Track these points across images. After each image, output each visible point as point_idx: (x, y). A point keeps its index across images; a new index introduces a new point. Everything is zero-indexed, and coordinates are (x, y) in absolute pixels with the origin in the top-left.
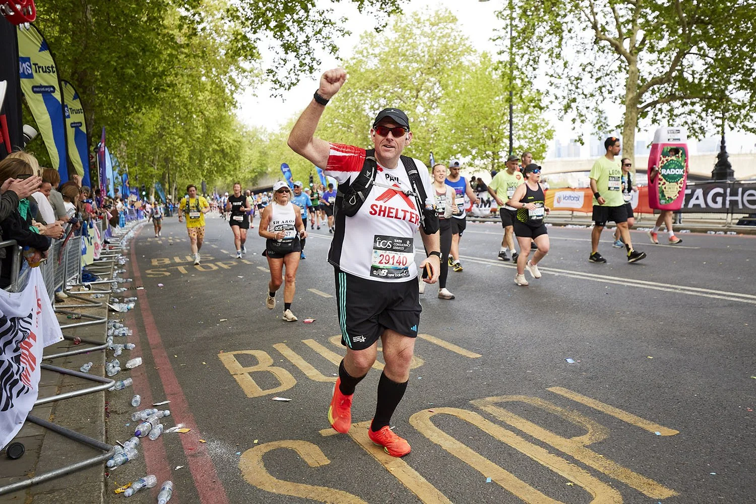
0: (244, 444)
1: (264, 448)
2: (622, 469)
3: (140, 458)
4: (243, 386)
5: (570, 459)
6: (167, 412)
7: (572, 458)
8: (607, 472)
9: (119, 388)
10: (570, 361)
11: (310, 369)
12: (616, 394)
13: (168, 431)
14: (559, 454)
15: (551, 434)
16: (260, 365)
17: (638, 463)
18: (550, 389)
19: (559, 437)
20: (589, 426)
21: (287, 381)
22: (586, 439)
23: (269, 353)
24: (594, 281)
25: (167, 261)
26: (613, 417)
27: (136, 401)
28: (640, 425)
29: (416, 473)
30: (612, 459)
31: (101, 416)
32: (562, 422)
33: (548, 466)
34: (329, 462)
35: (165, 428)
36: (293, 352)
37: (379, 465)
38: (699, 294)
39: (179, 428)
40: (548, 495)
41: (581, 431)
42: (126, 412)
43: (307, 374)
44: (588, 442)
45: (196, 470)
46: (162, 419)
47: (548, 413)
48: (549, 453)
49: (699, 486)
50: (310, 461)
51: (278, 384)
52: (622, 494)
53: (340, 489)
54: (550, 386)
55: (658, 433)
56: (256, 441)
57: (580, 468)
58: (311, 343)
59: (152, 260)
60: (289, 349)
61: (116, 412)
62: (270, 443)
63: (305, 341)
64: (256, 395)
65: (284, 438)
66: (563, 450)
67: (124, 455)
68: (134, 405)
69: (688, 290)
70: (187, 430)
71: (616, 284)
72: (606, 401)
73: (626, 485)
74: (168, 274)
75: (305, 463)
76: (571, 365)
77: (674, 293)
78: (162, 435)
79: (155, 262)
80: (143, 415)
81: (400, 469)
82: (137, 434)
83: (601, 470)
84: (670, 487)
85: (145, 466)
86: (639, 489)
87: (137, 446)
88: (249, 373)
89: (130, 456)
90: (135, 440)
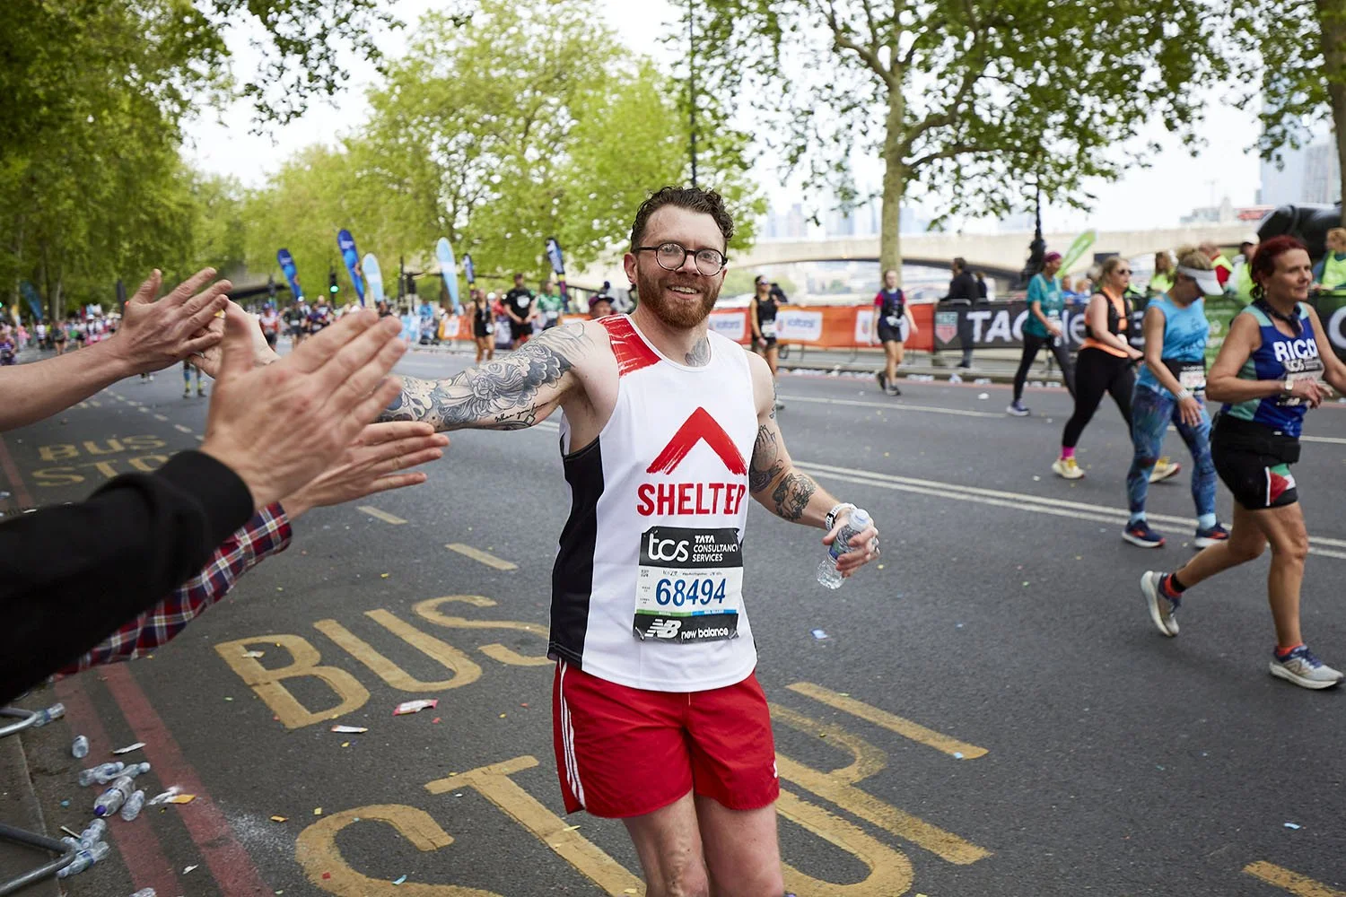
0: (299, 819)
1: (336, 822)
2: (908, 819)
3: (112, 857)
4: (273, 707)
5: (832, 808)
6: (146, 766)
7: (835, 805)
8: (887, 826)
9: (41, 722)
10: (819, 634)
11: (389, 668)
12: (894, 690)
13: (153, 802)
14: (816, 800)
15: (801, 767)
16: (297, 664)
17: (932, 807)
18: (792, 687)
19: (812, 771)
20: (856, 749)
21: (354, 694)
22: (852, 772)
23: (309, 640)
24: (846, 482)
25: (71, 451)
26: (891, 732)
27: (82, 749)
28: (931, 742)
29: (597, 848)
30: (894, 803)
31: (26, 785)
32: (814, 745)
33: (799, 822)
34: (451, 840)
35: (149, 796)
36: (354, 637)
37: (534, 840)
38: (1008, 504)
39: (171, 795)
40: (803, 871)
41: (844, 760)
42: (65, 770)
43: (387, 679)
44: (857, 778)
45: (223, 872)
46: (140, 780)
47: (792, 731)
48: (801, 799)
49: (1019, 839)
50: (419, 842)
51: (336, 700)
52: (911, 861)
53: (478, 887)
54: (792, 682)
55: (958, 755)
56: (318, 811)
57: (848, 823)
58: (382, 617)
59: (41, 450)
60: (344, 630)
61: (45, 770)
62: (344, 813)
63: (371, 614)
64: (301, 723)
65: (367, 803)
66: (820, 793)
67: (85, 854)
68: (79, 755)
69: (993, 497)
70: (187, 798)
71: (882, 488)
72: (880, 704)
73: (917, 846)
74: (79, 479)
75: (411, 844)
76: (822, 642)
77: (971, 504)
78: (144, 809)
79: (47, 454)
80: (99, 773)
81: (571, 845)
82: (99, 813)
83: (879, 823)
84: (979, 844)
85: (126, 871)
86: (935, 850)
87: (105, 836)
88: (281, 681)
89: (96, 854)
90: (98, 826)
